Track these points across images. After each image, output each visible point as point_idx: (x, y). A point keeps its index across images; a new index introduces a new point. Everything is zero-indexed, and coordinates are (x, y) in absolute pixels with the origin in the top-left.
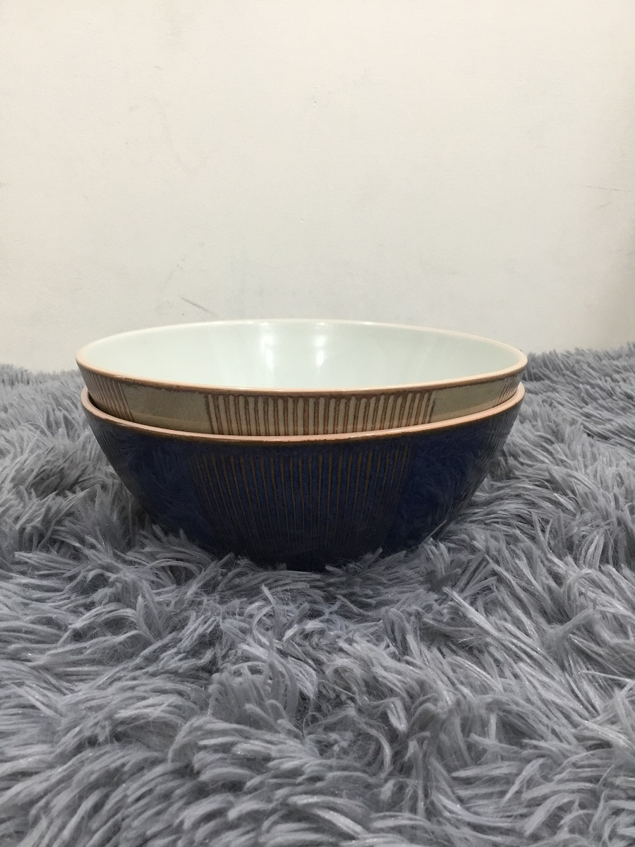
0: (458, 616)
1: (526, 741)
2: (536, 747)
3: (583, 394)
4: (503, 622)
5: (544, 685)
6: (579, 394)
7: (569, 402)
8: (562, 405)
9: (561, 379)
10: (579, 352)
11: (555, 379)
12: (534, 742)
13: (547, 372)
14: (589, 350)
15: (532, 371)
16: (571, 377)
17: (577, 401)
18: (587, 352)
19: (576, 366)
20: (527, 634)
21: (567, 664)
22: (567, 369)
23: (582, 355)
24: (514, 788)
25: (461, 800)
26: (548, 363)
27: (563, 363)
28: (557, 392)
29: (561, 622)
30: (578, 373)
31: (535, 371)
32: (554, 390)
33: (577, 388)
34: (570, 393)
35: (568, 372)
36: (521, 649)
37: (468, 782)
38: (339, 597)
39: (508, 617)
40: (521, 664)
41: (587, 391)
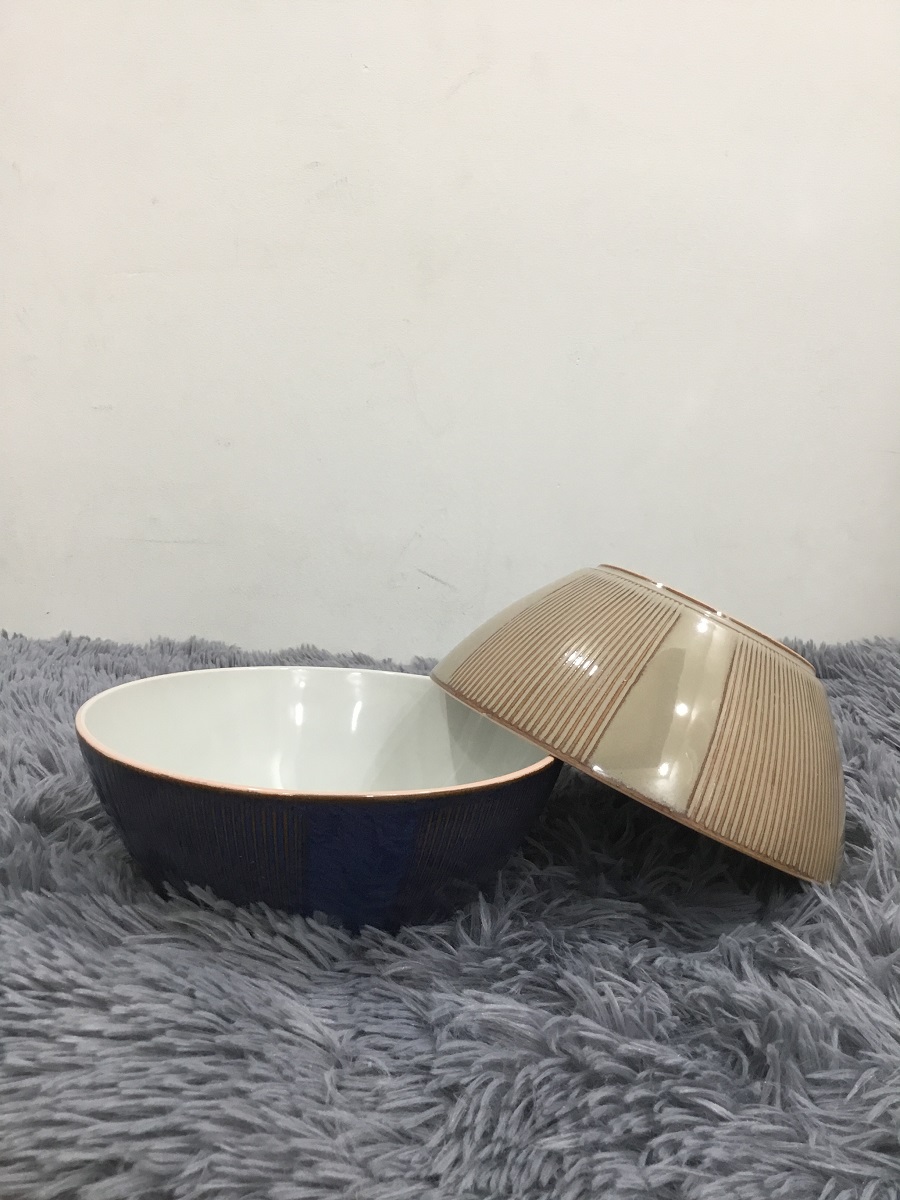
0: (787, 948)
1: (861, 1052)
2: (870, 1058)
3: (888, 699)
4: (829, 953)
5: (873, 1009)
6: (884, 698)
7: (873, 708)
8: (866, 712)
9: (861, 678)
10: (880, 643)
11: (854, 677)
12: (870, 1054)
13: (845, 669)
14: (891, 639)
15: (827, 666)
16: (873, 676)
17: (882, 706)
18: (890, 642)
19: (879, 662)
20: (852, 964)
21: (890, 992)
22: (869, 667)
23: (884, 647)
24: (855, 1090)
25: (812, 1098)
26: (846, 658)
27: (863, 658)
28: (859, 696)
29: (885, 954)
30: (881, 671)
31: (832, 667)
32: (855, 693)
33: (882, 691)
34: (874, 696)
35: (869, 671)
36: (848, 976)
37: (817, 1083)
38: (664, 923)
39: (833, 949)
40: (851, 990)
41: (893, 695)
